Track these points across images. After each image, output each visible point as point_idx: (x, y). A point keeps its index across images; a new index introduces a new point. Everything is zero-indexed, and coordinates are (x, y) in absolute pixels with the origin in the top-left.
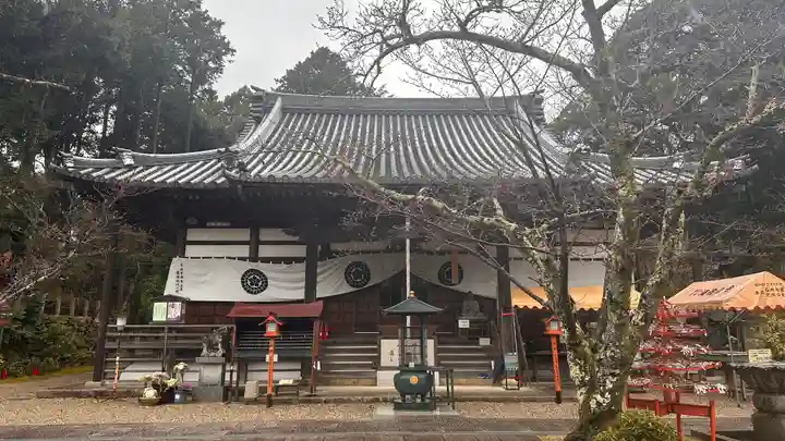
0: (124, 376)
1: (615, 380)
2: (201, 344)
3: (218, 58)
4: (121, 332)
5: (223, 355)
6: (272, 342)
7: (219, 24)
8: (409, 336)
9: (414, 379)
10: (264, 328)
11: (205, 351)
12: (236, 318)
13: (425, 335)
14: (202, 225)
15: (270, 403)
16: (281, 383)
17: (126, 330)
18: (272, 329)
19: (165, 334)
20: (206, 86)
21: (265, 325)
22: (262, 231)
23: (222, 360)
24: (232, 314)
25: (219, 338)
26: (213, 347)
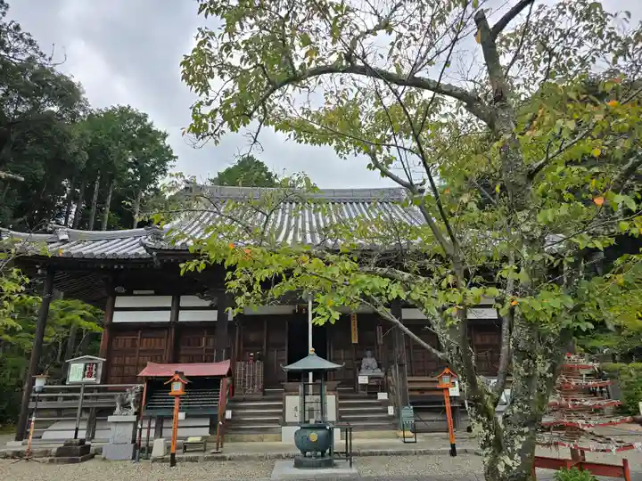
0: (47, 435)
1: (524, 439)
2: (115, 403)
3: (162, 162)
4: (39, 392)
5: (135, 414)
6: (177, 401)
7: (165, 136)
8: (311, 392)
9: (314, 436)
10: (169, 387)
11: (117, 409)
12: (147, 377)
13: (325, 391)
14: (129, 293)
15: (174, 462)
16: (190, 440)
17: (43, 391)
18: (177, 388)
19: (80, 395)
20: (152, 186)
21: (170, 384)
22: (182, 297)
23: (134, 418)
24: (144, 373)
25: (131, 397)
26: (125, 406)
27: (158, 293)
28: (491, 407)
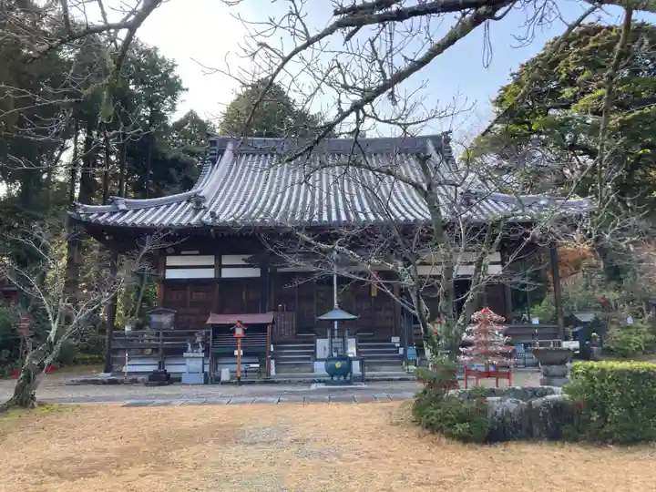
2: (186, 344)
4: (128, 336)
5: (203, 351)
6: (239, 341)
8: (336, 336)
9: (338, 365)
11: (190, 349)
12: (212, 325)
13: (347, 335)
14: (177, 253)
15: (240, 383)
18: (239, 332)
21: (234, 330)
22: (223, 257)
23: (202, 355)
24: (209, 321)
25: (199, 339)
26: (195, 346)
27: (202, 253)
28: (436, 341)
